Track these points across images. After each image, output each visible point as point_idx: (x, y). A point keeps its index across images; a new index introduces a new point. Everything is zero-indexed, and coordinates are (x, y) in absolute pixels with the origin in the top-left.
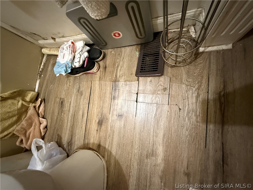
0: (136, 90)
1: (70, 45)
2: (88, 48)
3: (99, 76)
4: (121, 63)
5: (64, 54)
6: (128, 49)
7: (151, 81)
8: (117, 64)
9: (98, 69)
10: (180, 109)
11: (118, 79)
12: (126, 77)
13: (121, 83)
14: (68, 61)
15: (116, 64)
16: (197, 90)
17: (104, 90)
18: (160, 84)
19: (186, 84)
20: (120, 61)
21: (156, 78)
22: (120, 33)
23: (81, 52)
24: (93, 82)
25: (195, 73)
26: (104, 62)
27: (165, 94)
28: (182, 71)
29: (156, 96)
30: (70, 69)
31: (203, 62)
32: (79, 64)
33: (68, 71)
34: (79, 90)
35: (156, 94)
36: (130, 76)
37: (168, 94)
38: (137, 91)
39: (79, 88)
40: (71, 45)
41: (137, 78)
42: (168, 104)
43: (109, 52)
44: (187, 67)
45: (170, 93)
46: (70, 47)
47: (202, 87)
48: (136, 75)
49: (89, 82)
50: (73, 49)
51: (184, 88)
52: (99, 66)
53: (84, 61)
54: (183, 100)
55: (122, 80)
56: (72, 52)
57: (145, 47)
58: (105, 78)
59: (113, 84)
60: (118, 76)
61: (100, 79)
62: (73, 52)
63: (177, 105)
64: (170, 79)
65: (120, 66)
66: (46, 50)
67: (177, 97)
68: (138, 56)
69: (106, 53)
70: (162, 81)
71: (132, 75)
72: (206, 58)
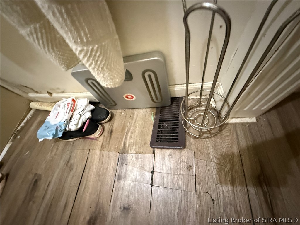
0: (151, 166)
1: (69, 103)
2: (92, 107)
3: (101, 143)
4: (132, 128)
5: (59, 112)
6: (142, 111)
7: (170, 155)
8: (127, 128)
9: (101, 133)
10: (213, 200)
11: (127, 150)
12: (137, 147)
13: (131, 156)
14: (62, 121)
15: (125, 128)
16: (230, 172)
17: (106, 165)
18: (183, 160)
19: (215, 162)
20: (131, 125)
21: (177, 152)
22: (133, 96)
23: (82, 112)
24: (91, 151)
25: (223, 148)
26: (110, 125)
27: (191, 175)
28: (207, 143)
29: (178, 177)
30: (62, 132)
31: (229, 135)
32: (76, 127)
33: (58, 135)
34: (68, 162)
35: (178, 174)
36: (143, 147)
37: (195, 175)
38: (152, 168)
39: (70, 158)
40: (71, 102)
41: (152, 149)
42: (196, 192)
43: (118, 113)
44: (213, 139)
45: (196, 174)
46: (68, 105)
47: (236, 167)
48: (151, 146)
49: (85, 151)
50: (71, 108)
51: (213, 167)
52: (103, 130)
53: (84, 124)
54: (215, 185)
55: (132, 151)
56: (69, 112)
57: (161, 111)
58: (109, 147)
59: (120, 156)
60: (127, 145)
61: (102, 147)
62: (72, 111)
63: (207, 192)
64: (195, 154)
65: (130, 131)
66: (36, 104)
67: (206, 180)
68: (153, 121)
69: (115, 114)
70: (184, 156)
71: (146, 144)
72: (232, 130)
